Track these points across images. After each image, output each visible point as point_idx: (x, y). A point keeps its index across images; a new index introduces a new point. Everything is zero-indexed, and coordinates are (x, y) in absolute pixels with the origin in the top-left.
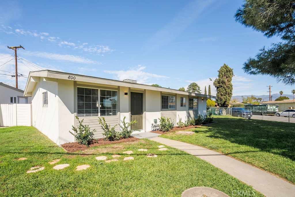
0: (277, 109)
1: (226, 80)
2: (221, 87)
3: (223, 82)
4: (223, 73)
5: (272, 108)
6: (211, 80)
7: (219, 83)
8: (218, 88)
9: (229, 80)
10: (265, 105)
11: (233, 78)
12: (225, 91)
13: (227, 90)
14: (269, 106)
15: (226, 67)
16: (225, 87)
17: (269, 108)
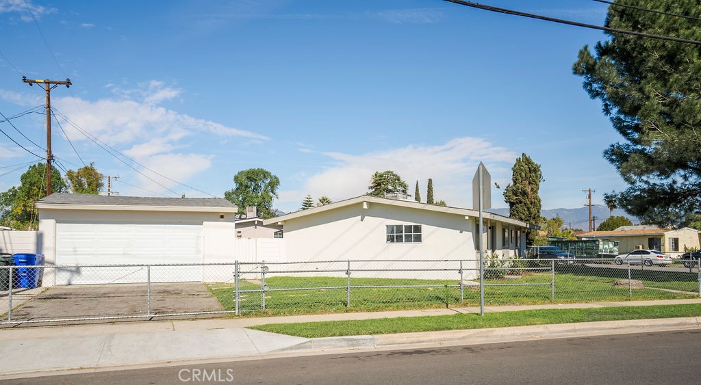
0: (615, 248)
1: (528, 189)
2: (521, 202)
3: (524, 193)
4: (523, 174)
5: (607, 247)
6: (499, 187)
7: (516, 195)
8: (512, 204)
9: (535, 189)
10: (594, 241)
11: (541, 184)
12: (528, 213)
13: (532, 210)
14: (601, 243)
15: (528, 161)
16: (528, 202)
17: (601, 247)
